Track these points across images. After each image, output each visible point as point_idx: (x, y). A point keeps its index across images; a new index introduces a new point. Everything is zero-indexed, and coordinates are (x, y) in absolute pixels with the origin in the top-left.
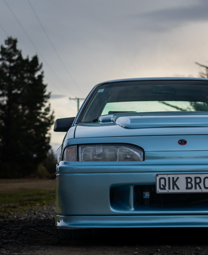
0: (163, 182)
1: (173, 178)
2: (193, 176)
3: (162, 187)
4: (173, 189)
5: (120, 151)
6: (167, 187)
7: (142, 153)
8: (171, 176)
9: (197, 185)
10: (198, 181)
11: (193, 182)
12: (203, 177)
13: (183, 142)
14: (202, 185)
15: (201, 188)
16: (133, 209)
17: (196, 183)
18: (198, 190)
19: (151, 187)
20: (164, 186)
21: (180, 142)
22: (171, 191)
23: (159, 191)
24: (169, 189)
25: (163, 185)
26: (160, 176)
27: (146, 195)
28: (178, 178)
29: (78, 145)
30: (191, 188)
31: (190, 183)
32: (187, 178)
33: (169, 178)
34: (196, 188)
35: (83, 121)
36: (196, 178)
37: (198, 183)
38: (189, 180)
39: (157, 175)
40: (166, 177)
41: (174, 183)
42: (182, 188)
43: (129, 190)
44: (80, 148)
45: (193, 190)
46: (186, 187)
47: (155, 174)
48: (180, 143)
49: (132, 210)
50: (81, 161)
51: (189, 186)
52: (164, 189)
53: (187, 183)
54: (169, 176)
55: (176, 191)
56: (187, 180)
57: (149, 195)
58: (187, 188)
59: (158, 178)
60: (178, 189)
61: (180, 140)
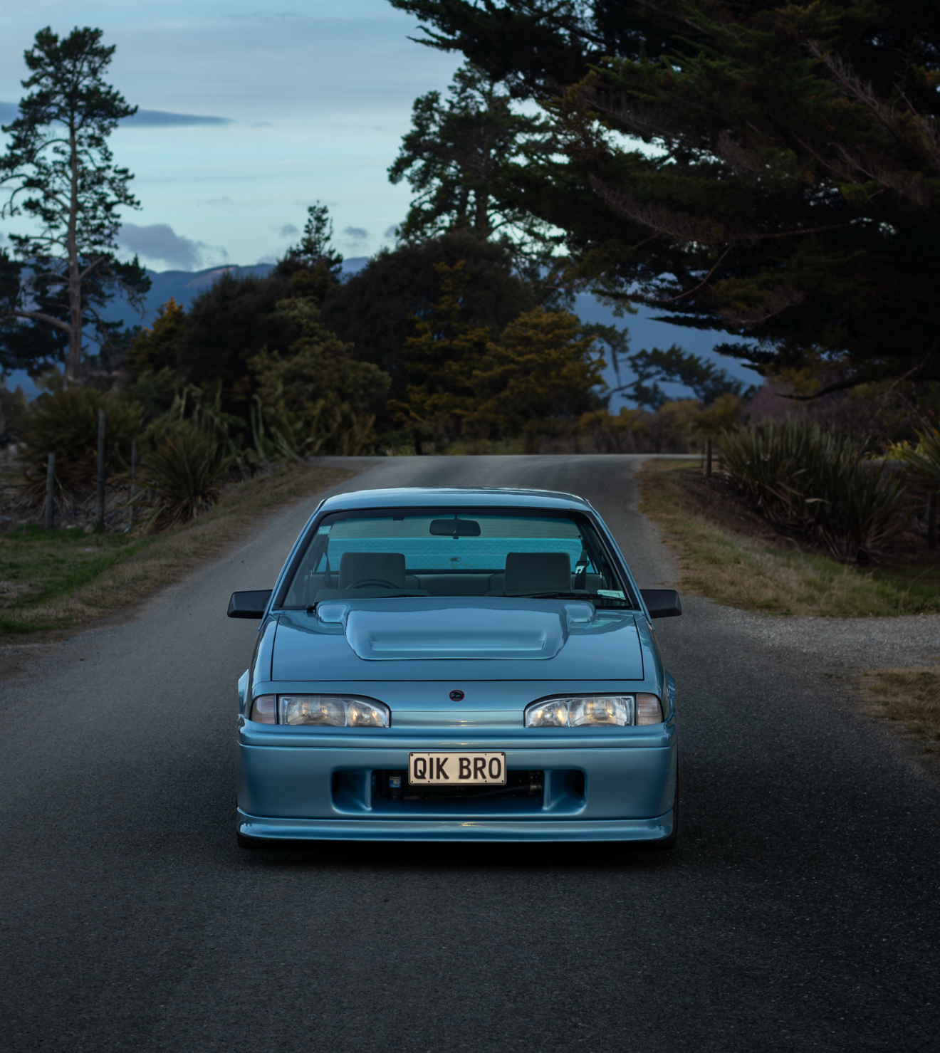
0: (420, 765)
1: (438, 760)
3: (419, 774)
4: (438, 777)
5: (349, 710)
6: (427, 775)
7: (388, 712)
8: (435, 756)
9: (479, 772)
10: (480, 764)
11: (472, 767)
12: (488, 757)
14: (486, 771)
15: (484, 777)
16: (370, 809)
17: (476, 769)
18: (480, 780)
20: (423, 773)
21: (453, 695)
22: (435, 781)
23: (414, 780)
24: (431, 777)
25: (420, 771)
26: (416, 756)
27: (395, 782)
28: (446, 759)
29: (278, 695)
30: (468, 777)
31: (467, 767)
32: (461, 760)
33: (431, 760)
34: (476, 777)
36: (476, 760)
37: (481, 769)
38: (465, 763)
40: (427, 757)
41: (440, 768)
42: (453, 776)
43: (363, 777)
44: (281, 699)
45: (471, 780)
46: (458, 774)
47: (408, 751)
48: (452, 698)
49: (368, 810)
50: (283, 725)
51: (465, 772)
52: (423, 777)
53: (462, 767)
54: (432, 756)
55: (442, 780)
56: (461, 764)
57: (399, 783)
58: (461, 776)
59: (413, 759)
60: (446, 777)
61: (453, 692)
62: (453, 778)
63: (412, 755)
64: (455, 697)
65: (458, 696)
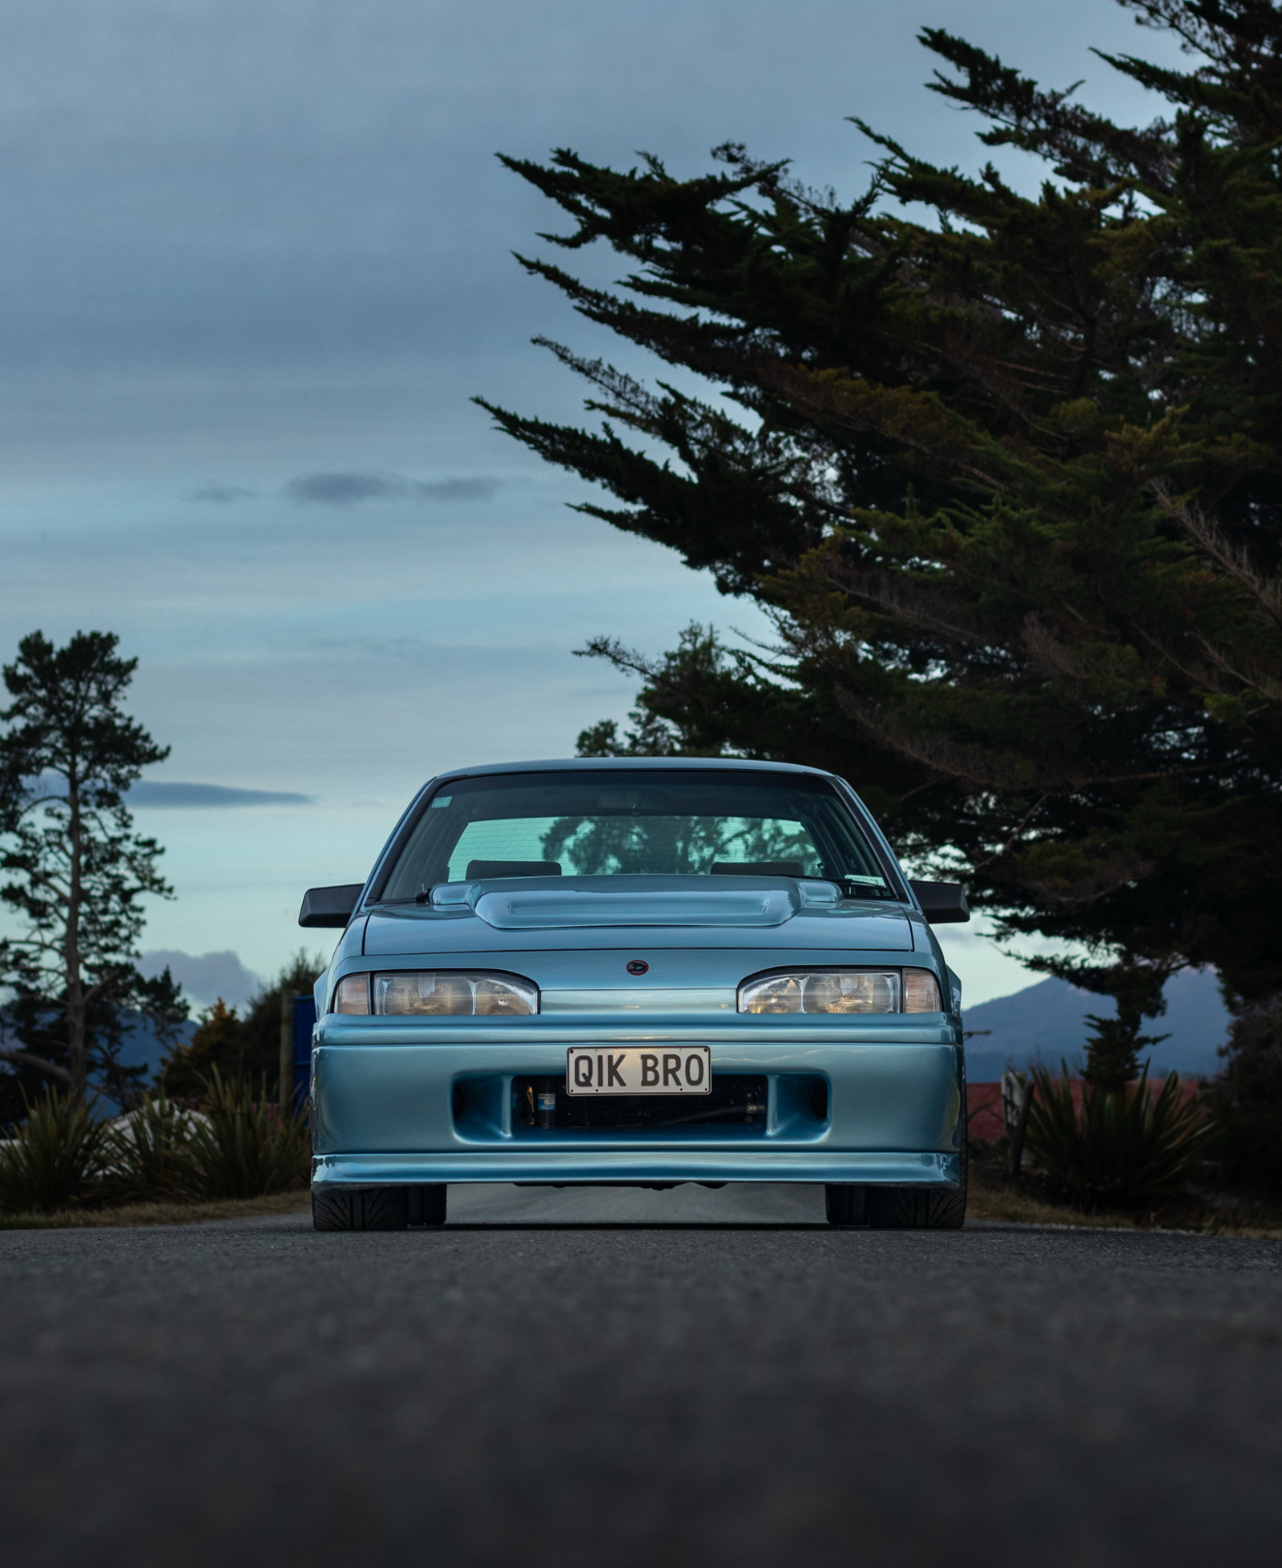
0: (584, 1066)
1: (611, 1057)
2: (659, 1053)
3: (582, 1079)
4: (611, 1084)
5: (479, 993)
6: (594, 1080)
7: (535, 995)
8: (604, 1054)
9: (670, 1076)
10: (672, 1064)
11: (660, 1069)
12: (684, 1054)
13: (638, 968)
14: (681, 1074)
15: (678, 1083)
16: (509, 1135)
17: (667, 1071)
18: (672, 1088)
19: (555, 1080)
20: (588, 1078)
21: (631, 967)
22: (605, 1090)
23: (574, 1089)
24: (600, 1084)
25: (584, 1075)
26: (577, 1053)
27: (547, 1102)
28: (622, 1057)
29: (373, 974)
30: (655, 1082)
31: (653, 1069)
32: (645, 1058)
33: (600, 1058)
34: (666, 1083)
35: (386, 896)
36: (666, 1058)
37: (673, 1071)
38: (650, 1063)
39: (571, 1051)
40: (593, 1054)
41: (613, 1070)
42: (632, 1083)
43: (499, 1087)
44: (377, 981)
45: (659, 1089)
46: (641, 1080)
47: (566, 1047)
48: (630, 971)
49: (506, 1138)
50: (381, 1015)
51: (651, 1076)
52: (587, 1083)
53: (646, 1069)
54: (600, 1052)
55: (616, 1089)
56: (645, 1063)
57: (553, 1102)
58: (645, 1082)
59: (573, 1057)
60: (622, 1083)
61: (632, 963)
62: (633, 1086)
63: (572, 1052)
64: (635, 970)
65: (639, 968)
